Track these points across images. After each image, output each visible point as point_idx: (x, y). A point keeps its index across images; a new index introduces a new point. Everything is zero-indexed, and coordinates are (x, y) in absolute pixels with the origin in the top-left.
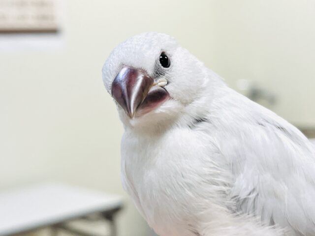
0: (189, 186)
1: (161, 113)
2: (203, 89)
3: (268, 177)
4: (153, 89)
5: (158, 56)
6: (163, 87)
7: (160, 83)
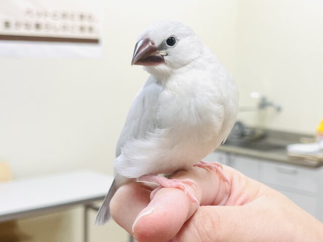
6: (163, 56)
7: (162, 53)
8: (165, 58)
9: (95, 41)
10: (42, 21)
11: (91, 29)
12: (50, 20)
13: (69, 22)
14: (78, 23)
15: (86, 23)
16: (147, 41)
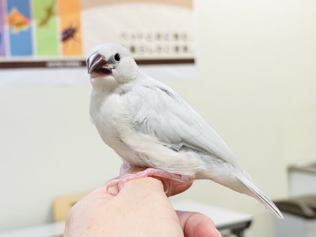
0: (114, 119)
1: (106, 80)
2: (131, 79)
3: (153, 112)
4: (104, 67)
5: (114, 54)
6: (111, 69)
7: (110, 66)
8: (113, 70)
9: (191, 61)
10: (137, 43)
11: (186, 49)
12: (144, 42)
13: (163, 43)
14: (173, 43)
15: (181, 43)
16: (99, 56)
